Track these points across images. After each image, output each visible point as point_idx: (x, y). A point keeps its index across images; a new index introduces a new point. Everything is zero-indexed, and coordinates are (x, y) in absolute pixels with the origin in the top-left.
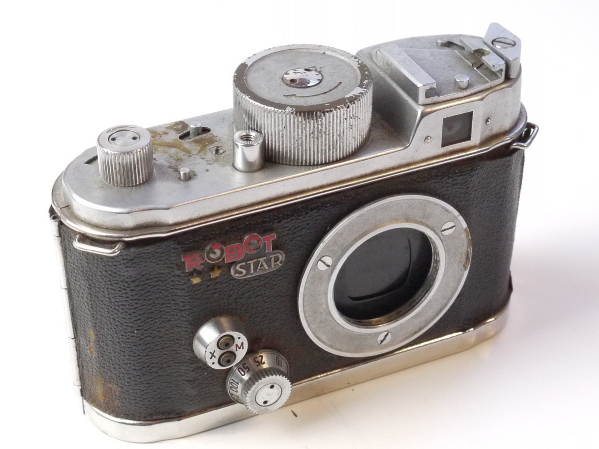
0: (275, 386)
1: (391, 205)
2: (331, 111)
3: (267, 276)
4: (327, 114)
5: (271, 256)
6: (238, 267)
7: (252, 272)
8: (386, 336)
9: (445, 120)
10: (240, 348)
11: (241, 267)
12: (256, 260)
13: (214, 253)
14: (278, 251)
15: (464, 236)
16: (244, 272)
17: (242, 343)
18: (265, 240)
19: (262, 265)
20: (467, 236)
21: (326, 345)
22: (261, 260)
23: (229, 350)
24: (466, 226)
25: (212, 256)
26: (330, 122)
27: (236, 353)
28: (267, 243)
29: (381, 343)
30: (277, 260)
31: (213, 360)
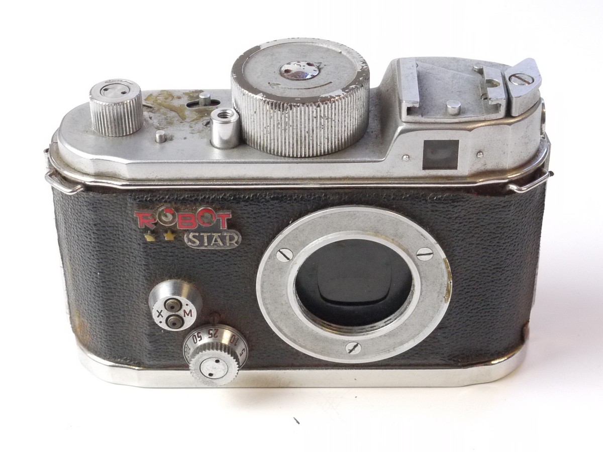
0: (220, 361)
1: (358, 214)
2: (298, 106)
3: (226, 253)
4: (294, 109)
5: (225, 234)
6: (191, 236)
7: (206, 244)
8: (355, 346)
9: (426, 142)
10: (188, 315)
11: (194, 237)
12: (209, 234)
13: (166, 216)
14: (234, 231)
15: (443, 266)
16: (198, 242)
17: (191, 311)
18: (219, 216)
19: (216, 241)
20: (447, 268)
21: (287, 338)
22: (216, 235)
23: (177, 313)
24: (445, 257)
25: (164, 218)
26: (297, 117)
27: (184, 318)
28: (221, 220)
29: (350, 352)
30: (231, 239)
31: (160, 319)
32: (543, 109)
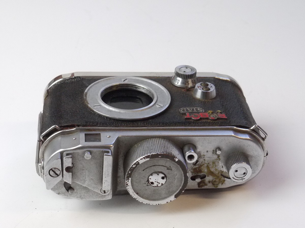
0: (183, 71)
3: (186, 106)
5: (186, 111)
10: (199, 86)
11: (200, 111)
12: (193, 111)
14: (183, 113)
15: (89, 102)
18: (190, 116)
22: (191, 111)
23: (204, 87)
24: (88, 105)
25: (214, 116)
30: (183, 110)
31: (211, 85)
32: (44, 163)
